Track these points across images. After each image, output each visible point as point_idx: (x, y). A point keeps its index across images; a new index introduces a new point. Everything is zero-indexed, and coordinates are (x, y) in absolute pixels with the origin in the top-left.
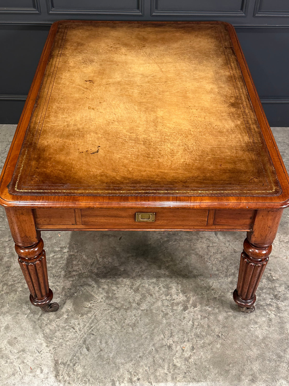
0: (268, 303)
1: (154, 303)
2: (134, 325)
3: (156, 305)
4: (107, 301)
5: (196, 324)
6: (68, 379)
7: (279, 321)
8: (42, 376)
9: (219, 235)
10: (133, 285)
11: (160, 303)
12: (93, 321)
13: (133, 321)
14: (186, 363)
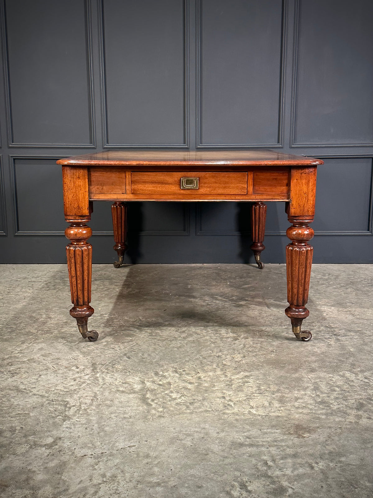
0: (328, 337)
1: (201, 338)
2: (180, 347)
3: (204, 339)
4: (150, 337)
5: (247, 346)
6: (106, 371)
7: (340, 345)
8: (78, 370)
9: (272, 308)
10: (179, 330)
11: (208, 338)
12: (134, 346)
13: (179, 345)
14: (237, 363)
